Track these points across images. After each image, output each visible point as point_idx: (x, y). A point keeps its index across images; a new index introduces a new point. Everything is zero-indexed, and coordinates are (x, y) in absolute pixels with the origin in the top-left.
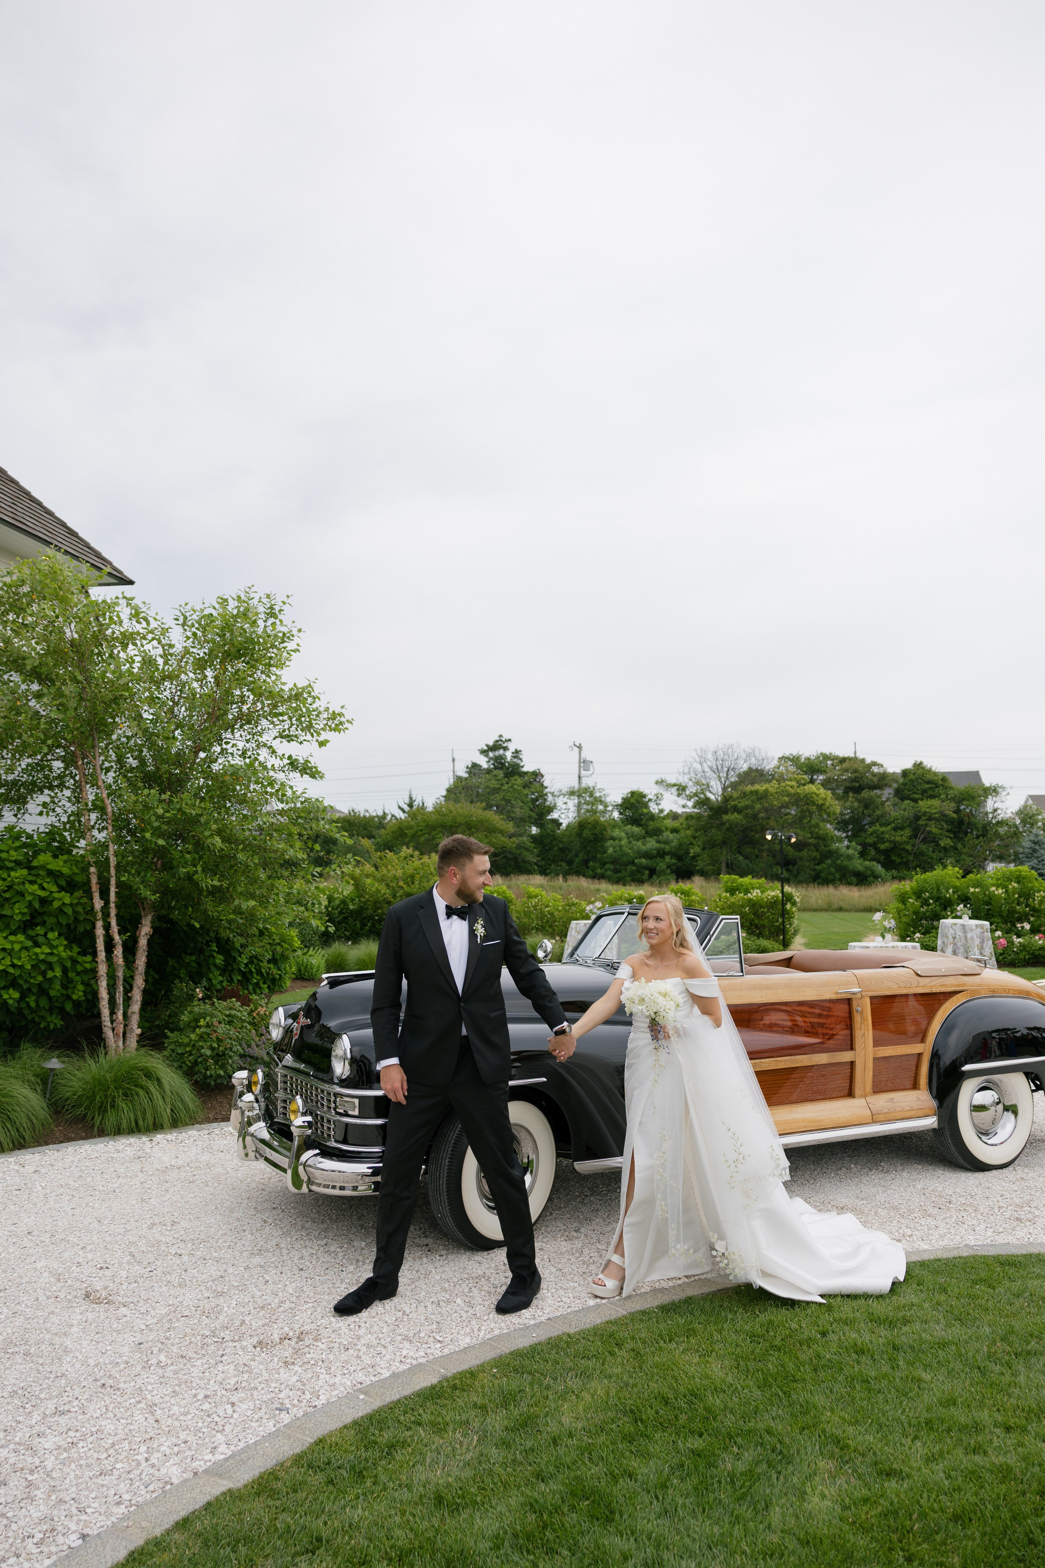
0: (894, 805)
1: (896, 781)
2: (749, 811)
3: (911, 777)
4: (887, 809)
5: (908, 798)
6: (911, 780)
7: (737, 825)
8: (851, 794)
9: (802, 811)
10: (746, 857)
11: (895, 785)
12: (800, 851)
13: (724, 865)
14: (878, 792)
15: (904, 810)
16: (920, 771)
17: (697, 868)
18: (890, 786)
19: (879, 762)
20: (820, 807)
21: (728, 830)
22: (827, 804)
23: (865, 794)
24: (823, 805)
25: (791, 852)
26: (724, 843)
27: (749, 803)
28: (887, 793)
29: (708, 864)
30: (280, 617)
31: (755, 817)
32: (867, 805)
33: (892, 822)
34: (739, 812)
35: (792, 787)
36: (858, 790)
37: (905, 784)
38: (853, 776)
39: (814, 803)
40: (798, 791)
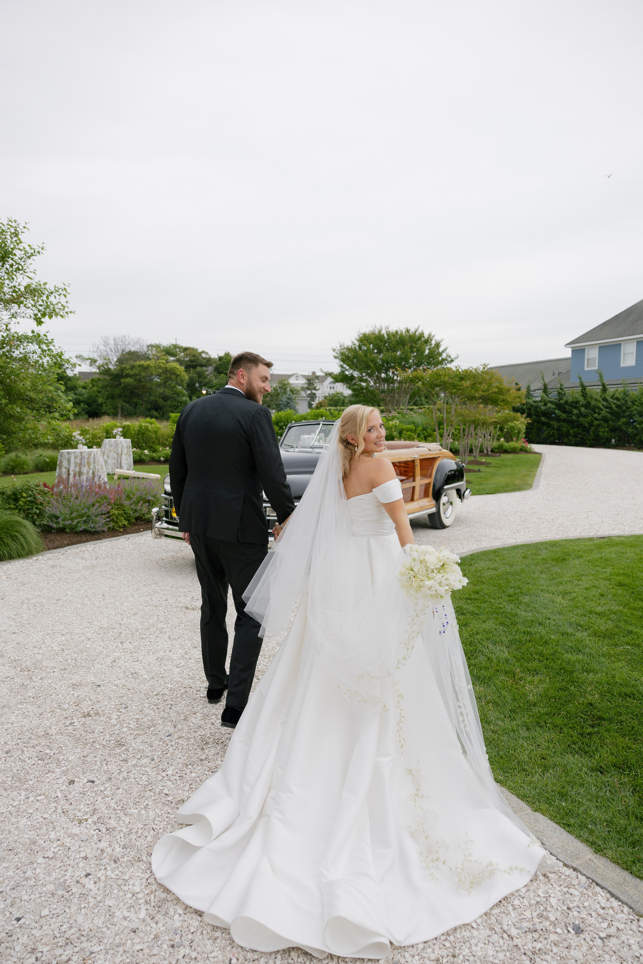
0: (216, 377)
1: (215, 362)
2: (138, 377)
3: (224, 361)
4: (212, 379)
5: (222, 373)
6: (224, 363)
7: (130, 385)
8: (192, 369)
9: (166, 378)
10: (130, 405)
11: (214, 365)
12: (166, 401)
13: (120, 410)
14: (204, 368)
15: (221, 379)
16: (228, 358)
17: (103, 411)
18: (211, 365)
19: (207, 351)
20: (178, 376)
21: (123, 388)
22: (182, 375)
23: (199, 369)
24: (180, 375)
25: (161, 401)
26: (120, 396)
27: (137, 372)
28: (210, 369)
29: (110, 409)
30: (20, 237)
31: (140, 381)
32: (200, 375)
33: (215, 386)
34: (130, 377)
35: (163, 363)
36: (194, 367)
37: (220, 365)
38: (193, 358)
39: (174, 374)
40: (167, 366)
